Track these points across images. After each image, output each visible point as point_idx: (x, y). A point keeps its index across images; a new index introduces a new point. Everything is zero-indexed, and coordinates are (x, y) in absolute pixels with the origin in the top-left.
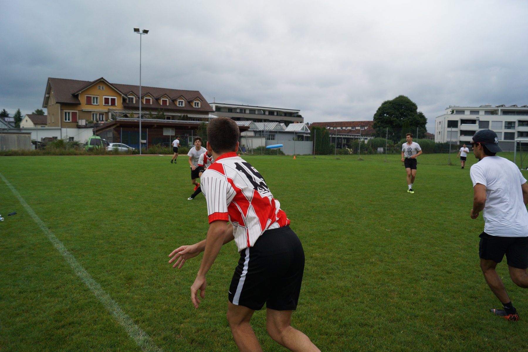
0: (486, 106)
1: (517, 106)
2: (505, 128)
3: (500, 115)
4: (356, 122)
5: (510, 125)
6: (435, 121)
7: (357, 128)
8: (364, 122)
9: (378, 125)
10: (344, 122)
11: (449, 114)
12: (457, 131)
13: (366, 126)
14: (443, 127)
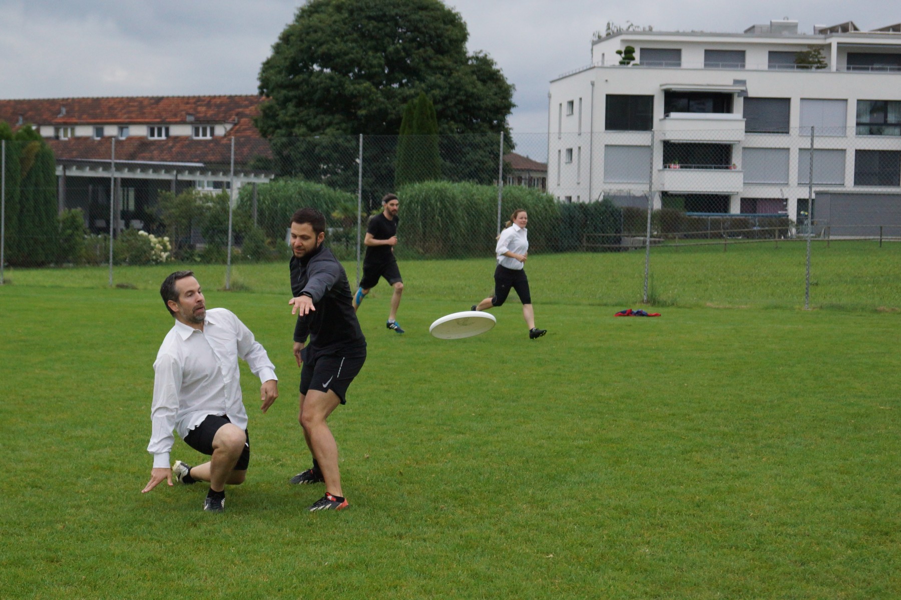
0: (775, 29)
2: (858, 133)
3: (838, 71)
4: (168, 98)
5: (878, 117)
6: (550, 97)
7: (177, 131)
8: (209, 101)
9: (282, 116)
10: (107, 99)
11: (613, 67)
12: (650, 148)
13: (222, 122)
14: (586, 128)
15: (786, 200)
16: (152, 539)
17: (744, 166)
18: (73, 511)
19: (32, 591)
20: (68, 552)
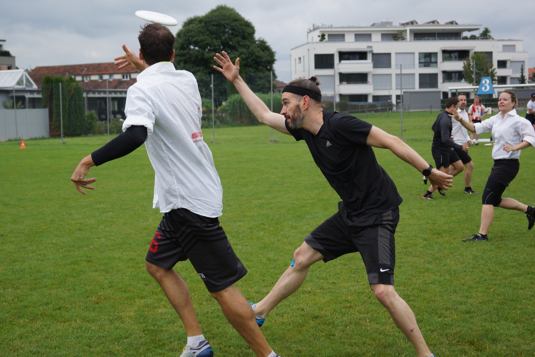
0: (383, 24)
1: (438, 23)
2: (420, 66)
3: (410, 41)
5: (428, 60)
6: (291, 56)
7: (134, 76)
10: (104, 64)
11: (317, 42)
12: (333, 76)
14: (306, 69)
15: (391, 96)
16: (131, 250)
17: (373, 82)
18: (97, 240)
19: (81, 275)
20: (96, 257)
